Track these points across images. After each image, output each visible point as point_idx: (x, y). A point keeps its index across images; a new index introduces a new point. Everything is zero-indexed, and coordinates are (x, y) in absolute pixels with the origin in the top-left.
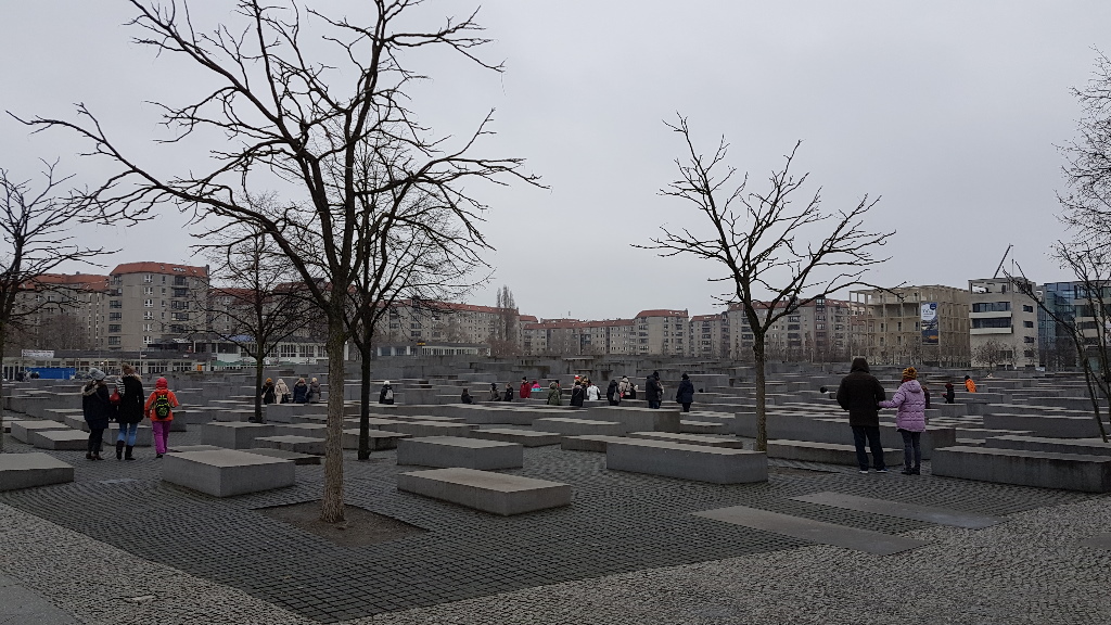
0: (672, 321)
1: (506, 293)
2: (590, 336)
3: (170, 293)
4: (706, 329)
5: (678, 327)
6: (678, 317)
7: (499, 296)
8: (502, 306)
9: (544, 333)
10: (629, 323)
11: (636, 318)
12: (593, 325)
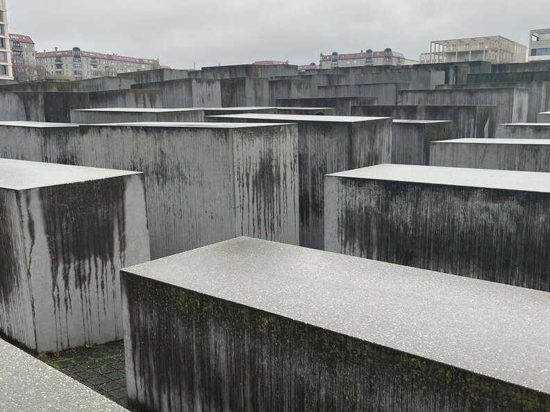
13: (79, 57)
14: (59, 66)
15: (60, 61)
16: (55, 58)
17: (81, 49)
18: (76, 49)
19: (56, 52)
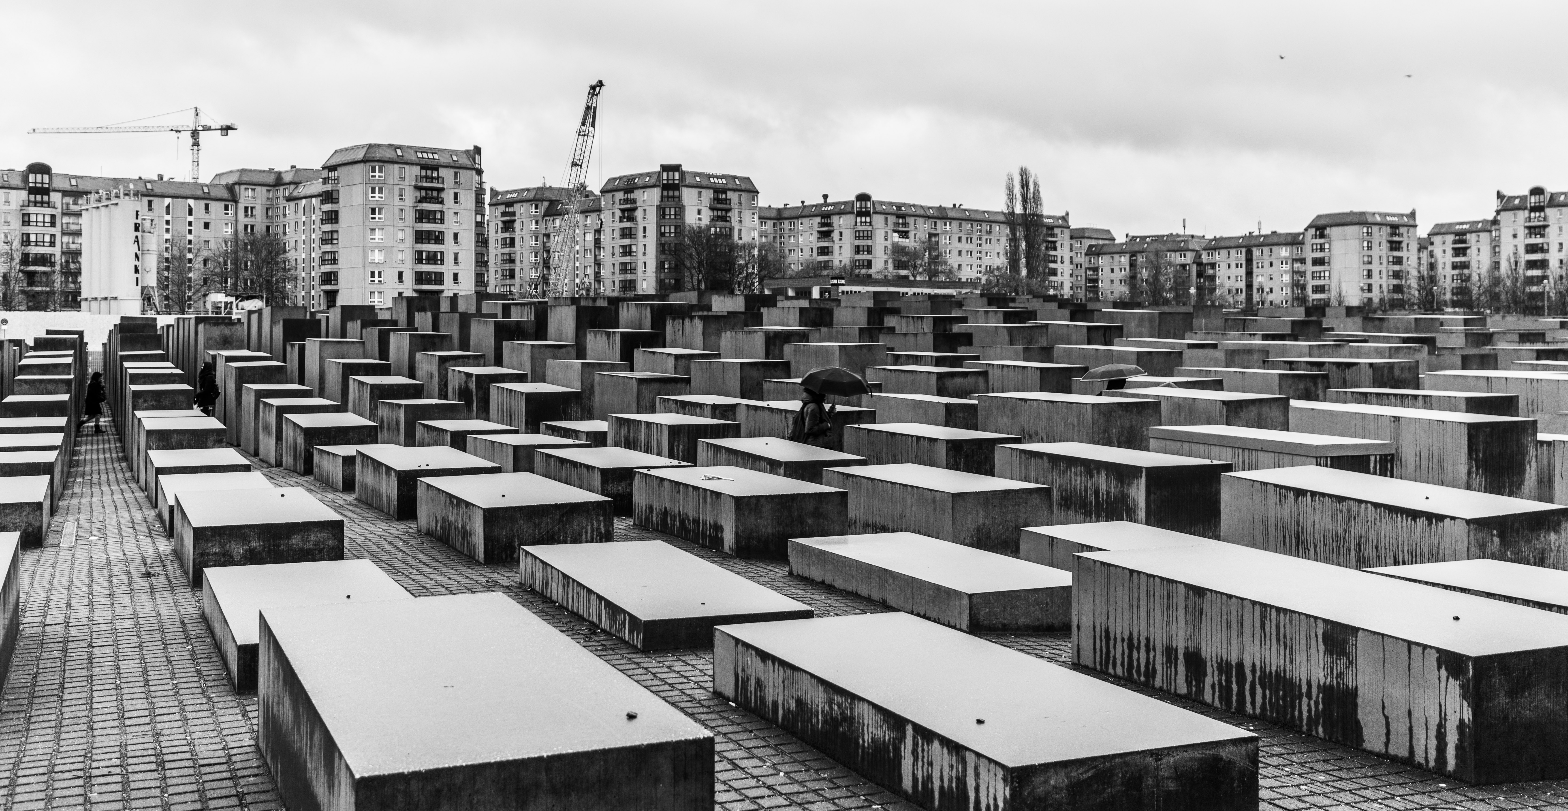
0: (1381, 236)
1: (1025, 185)
2: (1213, 266)
3: (410, 196)
4: (1460, 251)
5: (1395, 246)
6: (1394, 227)
7: (1010, 191)
8: (1019, 210)
9: (1124, 260)
10: (1294, 241)
11: (1306, 230)
12: (1218, 245)
13: (867, 214)
14: (825, 235)
15: (829, 225)
16: (818, 219)
17: (874, 198)
18: (863, 198)
19: (826, 204)
